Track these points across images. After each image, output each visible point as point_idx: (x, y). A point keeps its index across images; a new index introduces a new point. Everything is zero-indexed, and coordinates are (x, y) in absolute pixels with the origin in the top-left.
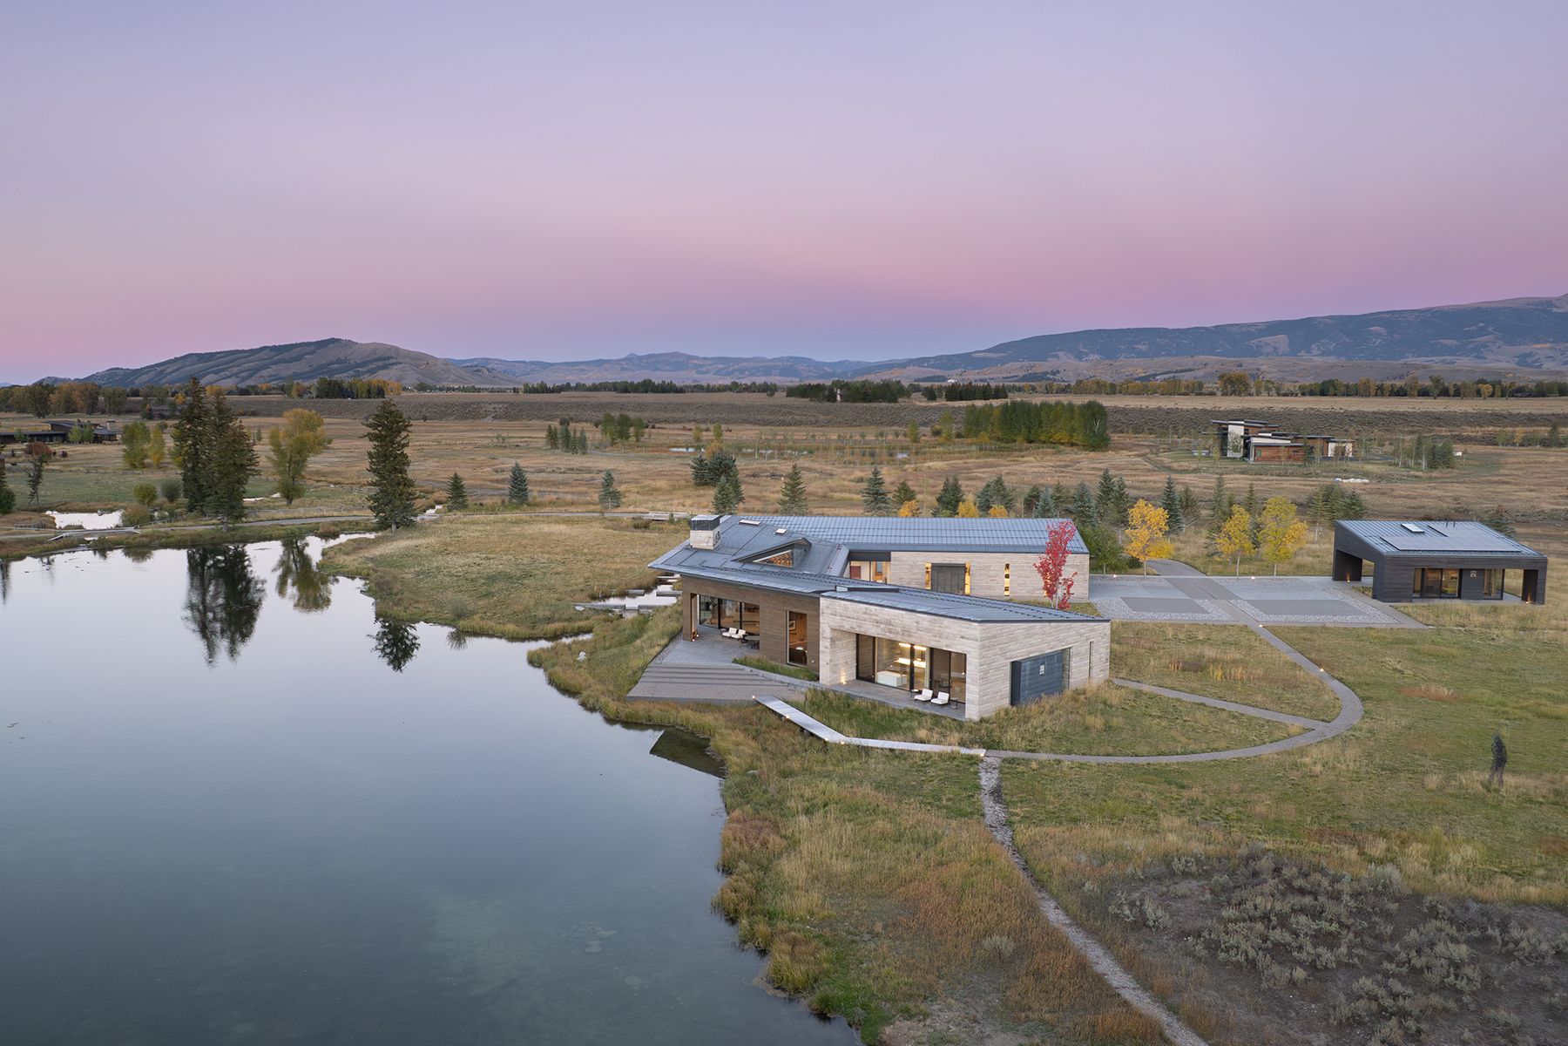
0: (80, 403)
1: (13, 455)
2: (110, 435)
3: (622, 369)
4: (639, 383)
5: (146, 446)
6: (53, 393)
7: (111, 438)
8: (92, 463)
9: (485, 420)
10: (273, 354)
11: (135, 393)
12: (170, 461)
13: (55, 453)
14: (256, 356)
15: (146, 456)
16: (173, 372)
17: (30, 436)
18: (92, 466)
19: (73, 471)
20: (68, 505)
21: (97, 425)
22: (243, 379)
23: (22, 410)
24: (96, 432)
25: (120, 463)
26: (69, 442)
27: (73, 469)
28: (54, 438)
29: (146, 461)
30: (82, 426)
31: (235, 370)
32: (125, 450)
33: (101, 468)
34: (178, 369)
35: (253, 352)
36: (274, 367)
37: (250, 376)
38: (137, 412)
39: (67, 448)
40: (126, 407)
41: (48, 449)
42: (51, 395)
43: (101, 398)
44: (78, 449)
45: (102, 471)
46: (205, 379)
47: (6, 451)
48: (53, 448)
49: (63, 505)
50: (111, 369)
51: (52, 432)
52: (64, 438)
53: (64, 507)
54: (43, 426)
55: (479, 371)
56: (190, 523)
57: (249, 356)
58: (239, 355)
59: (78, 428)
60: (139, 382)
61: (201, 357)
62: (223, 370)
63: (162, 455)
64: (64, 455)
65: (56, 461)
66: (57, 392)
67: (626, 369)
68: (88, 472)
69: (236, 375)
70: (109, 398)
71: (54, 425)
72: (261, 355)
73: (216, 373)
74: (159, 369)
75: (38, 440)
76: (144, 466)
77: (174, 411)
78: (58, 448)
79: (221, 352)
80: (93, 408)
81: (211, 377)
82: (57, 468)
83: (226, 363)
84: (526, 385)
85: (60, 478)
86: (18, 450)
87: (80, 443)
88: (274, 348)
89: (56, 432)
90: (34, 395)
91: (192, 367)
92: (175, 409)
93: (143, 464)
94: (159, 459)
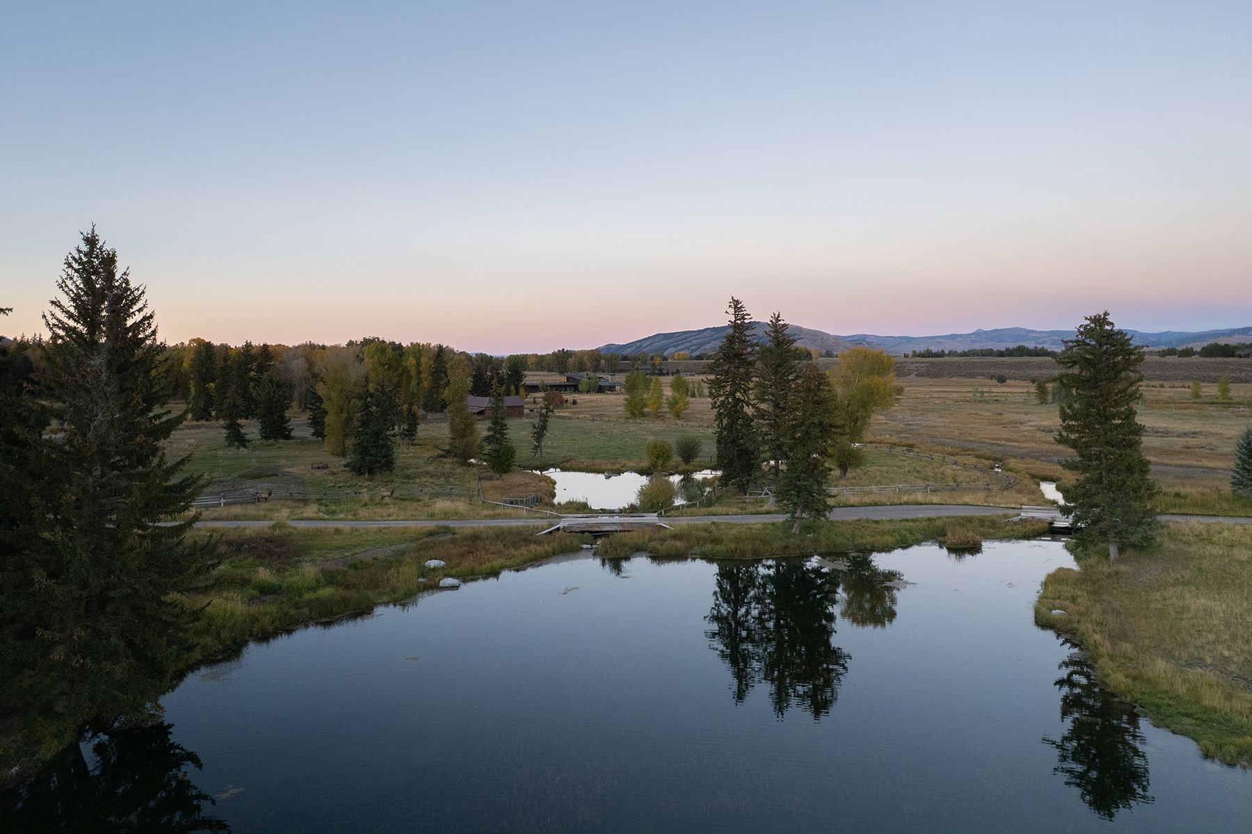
0: (588, 364)
1: (535, 402)
2: (610, 387)
3: (972, 341)
4: (1014, 349)
5: (645, 396)
6: (571, 358)
7: (612, 388)
8: (597, 411)
9: (909, 377)
10: (713, 333)
11: (625, 358)
12: (668, 410)
13: (567, 401)
14: (702, 335)
15: (645, 406)
16: (648, 346)
17: (550, 386)
18: (597, 413)
19: (581, 419)
20: (574, 463)
21: (601, 378)
22: (693, 351)
23: (550, 370)
24: (600, 384)
25: (621, 410)
26: (579, 392)
27: (581, 416)
28: (568, 388)
29: (646, 410)
30: (589, 379)
31: (688, 344)
32: (626, 400)
33: (605, 416)
34: (650, 344)
35: (700, 332)
36: (713, 342)
37: (698, 349)
38: (627, 371)
39: (577, 397)
40: (618, 368)
41: (562, 397)
42: (569, 359)
43: (603, 362)
44: (586, 397)
45: (607, 419)
46: (667, 351)
47: (530, 398)
48: (565, 397)
49: (567, 462)
50: (609, 345)
51: (567, 384)
52: (575, 388)
53: (568, 465)
54: (562, 379)
55: (860, 344)
56: (734, 510)
57: (696, 335)
58: (692, 334)
59: (586, 380)
60: (627, 352)
61: (666, 336)
62: (679, 345)
63: (660, 406)
64: (575, 402)
65: (567, 408)
66: (573, 356)
67: (975, 341)
68: (593, 420)
69: (688, 348)
70: (608, 360)
71: (568, 378)
72: (706, 334)
73: (675, 347)
74: (638, 344)
75: (556, 390)
76: (643, 415)
77: (654, 370)
78: (569, 397)
79: (679, 333)
80: (596, 368)
81: (672, 350)
82: (567, 414)
83: (682, 340)
84: (914, 352)
85: (569, 425)
86: (538, 398)
87: (587, 392)
88: (714, 329)
89: (570, 384)
90: (558, 358)
91: (659, 343)
92: (655, 368)
93: (642, 412)
94: (657, 408)
